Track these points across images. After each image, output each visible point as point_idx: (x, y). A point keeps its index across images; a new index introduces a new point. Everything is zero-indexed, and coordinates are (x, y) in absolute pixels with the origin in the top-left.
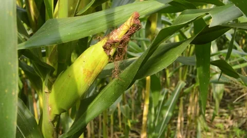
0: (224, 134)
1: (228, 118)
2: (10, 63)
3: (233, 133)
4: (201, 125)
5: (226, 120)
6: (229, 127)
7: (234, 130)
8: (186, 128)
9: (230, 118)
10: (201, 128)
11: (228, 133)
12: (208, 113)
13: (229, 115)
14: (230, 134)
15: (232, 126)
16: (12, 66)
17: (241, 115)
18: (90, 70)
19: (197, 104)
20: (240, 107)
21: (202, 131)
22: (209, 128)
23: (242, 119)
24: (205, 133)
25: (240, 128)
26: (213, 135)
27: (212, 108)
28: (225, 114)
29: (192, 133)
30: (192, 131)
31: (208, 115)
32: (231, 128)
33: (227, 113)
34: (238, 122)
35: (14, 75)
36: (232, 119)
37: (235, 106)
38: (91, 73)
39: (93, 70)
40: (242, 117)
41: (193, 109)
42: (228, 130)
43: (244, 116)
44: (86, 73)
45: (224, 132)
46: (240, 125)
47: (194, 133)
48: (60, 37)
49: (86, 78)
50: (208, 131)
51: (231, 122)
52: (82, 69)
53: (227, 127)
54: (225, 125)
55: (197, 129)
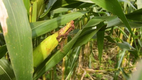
0: (103, 63)
1: (105, 54)
2: (30, 60)
3: (108, 62)
4: (91, 59)
5: (104, 55)
6: (106, 59)
7: (109, 61)
8: (83, 61)
9: (106, 54)
10: (91, 61)
11: (105, 63)
12: (94, 52)
13: (106, 53)
14: (107, 63)
15: (107, 59)
16: (31, 61)
17: (112, 53)
18: (49, 48)
19: (89, 48)
20: (111, 48)
21: (92, 62)
22: (95, 60)
23: (112, 55)
24: (93, 63)
25: (111, 60)
26: (97, 64)
27: (96, 49)
28: (104, 52)
29: (86, 63)
30: (86, 62)
31: (95, 53)
32: (107, 60)
33: (104, 51)
34: (111, 56)
35: (32, 65)
36: (107, 55)
37: (109, 48)
38: (50, 50)
39: (51, 49)
40: (112, 54)
41: (87, 50)
42: (105, 61)
43: (114, 53)
44: (47, 50)
45: (103, 62)
46: (112, 58)
47: (87, 63)
48: (36, 34)
49: (47, 52)
50: (95, 62)
51: (107, 57)
52: (45, 48)
53: (105, 59)
54: (104, 58)
55: (89, 61)
